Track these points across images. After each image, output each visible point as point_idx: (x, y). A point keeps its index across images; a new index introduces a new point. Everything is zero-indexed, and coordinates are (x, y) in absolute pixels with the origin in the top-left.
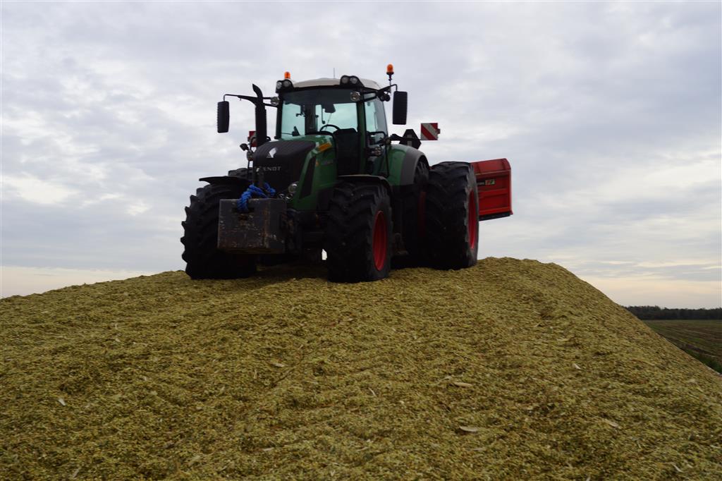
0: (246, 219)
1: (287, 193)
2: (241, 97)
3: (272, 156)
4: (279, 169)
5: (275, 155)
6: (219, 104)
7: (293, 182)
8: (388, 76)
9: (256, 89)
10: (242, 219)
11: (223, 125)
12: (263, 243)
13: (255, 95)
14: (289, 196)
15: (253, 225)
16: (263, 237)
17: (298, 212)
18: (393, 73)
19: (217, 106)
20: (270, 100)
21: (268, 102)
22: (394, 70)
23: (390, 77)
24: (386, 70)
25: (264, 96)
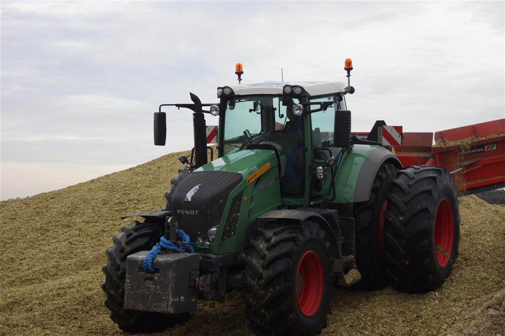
0: (152, 279)
1: (206, 238)
2: (179, 106)
3: (190, 200)
4: (196, 214)
5: (192, 198)
6: (156, 114)
7: (212, 227)
8: (346, 71)
9: (194, 97)
10: (148, 279)
11: (160, 138)
12: (167, 308)
13: (193, 103)
14: (209, 242)
15: (158, 287)
16: (168, 301)
17: (219, 257)
18: (352, 69)
19: (153, 116)
20: (209, 107)
21: (208, 108)
22: (353, 65)
23: (349, 73)
24: (344, 66)
25: (202, 103)
